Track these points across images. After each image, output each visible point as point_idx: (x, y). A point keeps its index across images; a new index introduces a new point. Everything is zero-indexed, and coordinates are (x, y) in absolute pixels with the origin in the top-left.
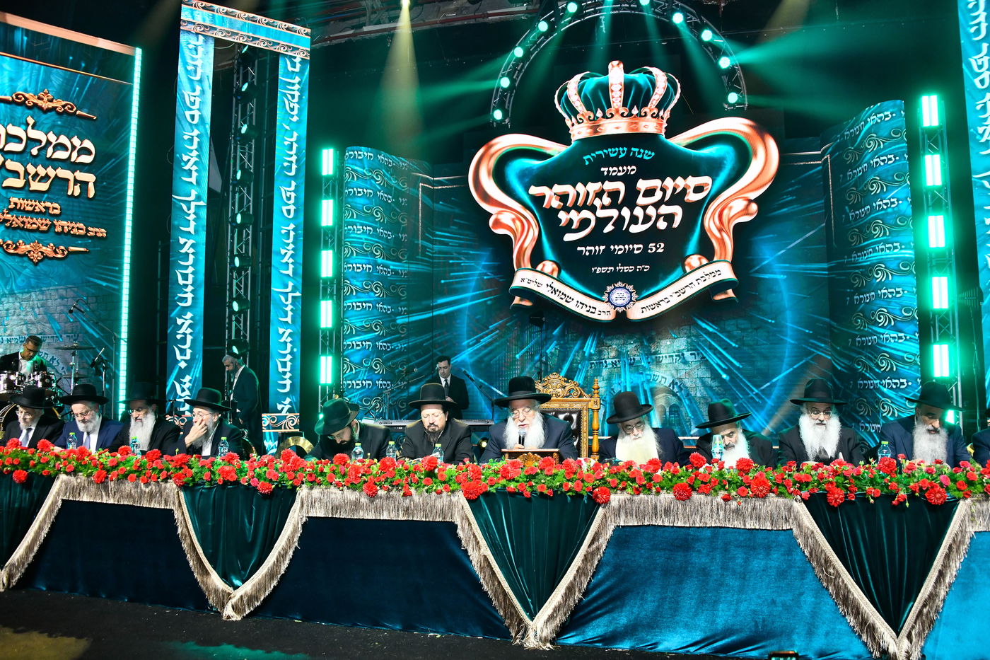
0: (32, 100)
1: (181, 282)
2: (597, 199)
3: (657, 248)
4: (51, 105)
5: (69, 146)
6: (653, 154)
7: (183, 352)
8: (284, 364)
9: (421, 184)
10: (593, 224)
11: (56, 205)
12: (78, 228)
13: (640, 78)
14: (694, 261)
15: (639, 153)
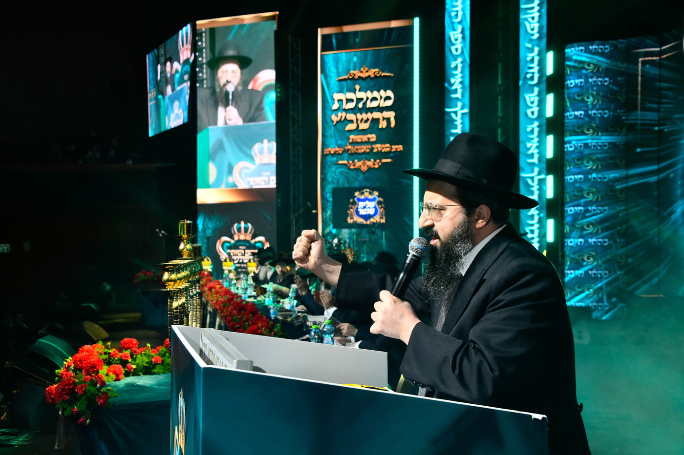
5: (379, 98)
8: (532, 232)
9: (640, 59)
11: (374, 135)
12: (386, 148)
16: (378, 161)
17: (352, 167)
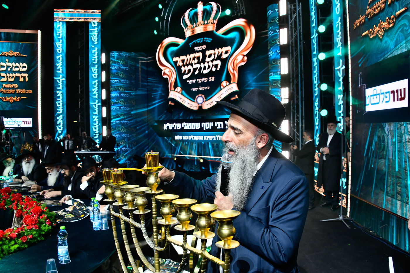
0: (7, 54)
1: (58, 105)
2: (193, 60)
3: (212, 79)
4: (13, 54)
5: (19, 66)
6: (211, 39)
7: (60, 128)
8: (95, 128)
9: (140, 61)
10: (192, 71)
11: (16, 85)
12: (23, 91)
13: (208, 7)
14: (224, 83)
15: (207, 40)
16: (19, 97)
17: (4, 100)
